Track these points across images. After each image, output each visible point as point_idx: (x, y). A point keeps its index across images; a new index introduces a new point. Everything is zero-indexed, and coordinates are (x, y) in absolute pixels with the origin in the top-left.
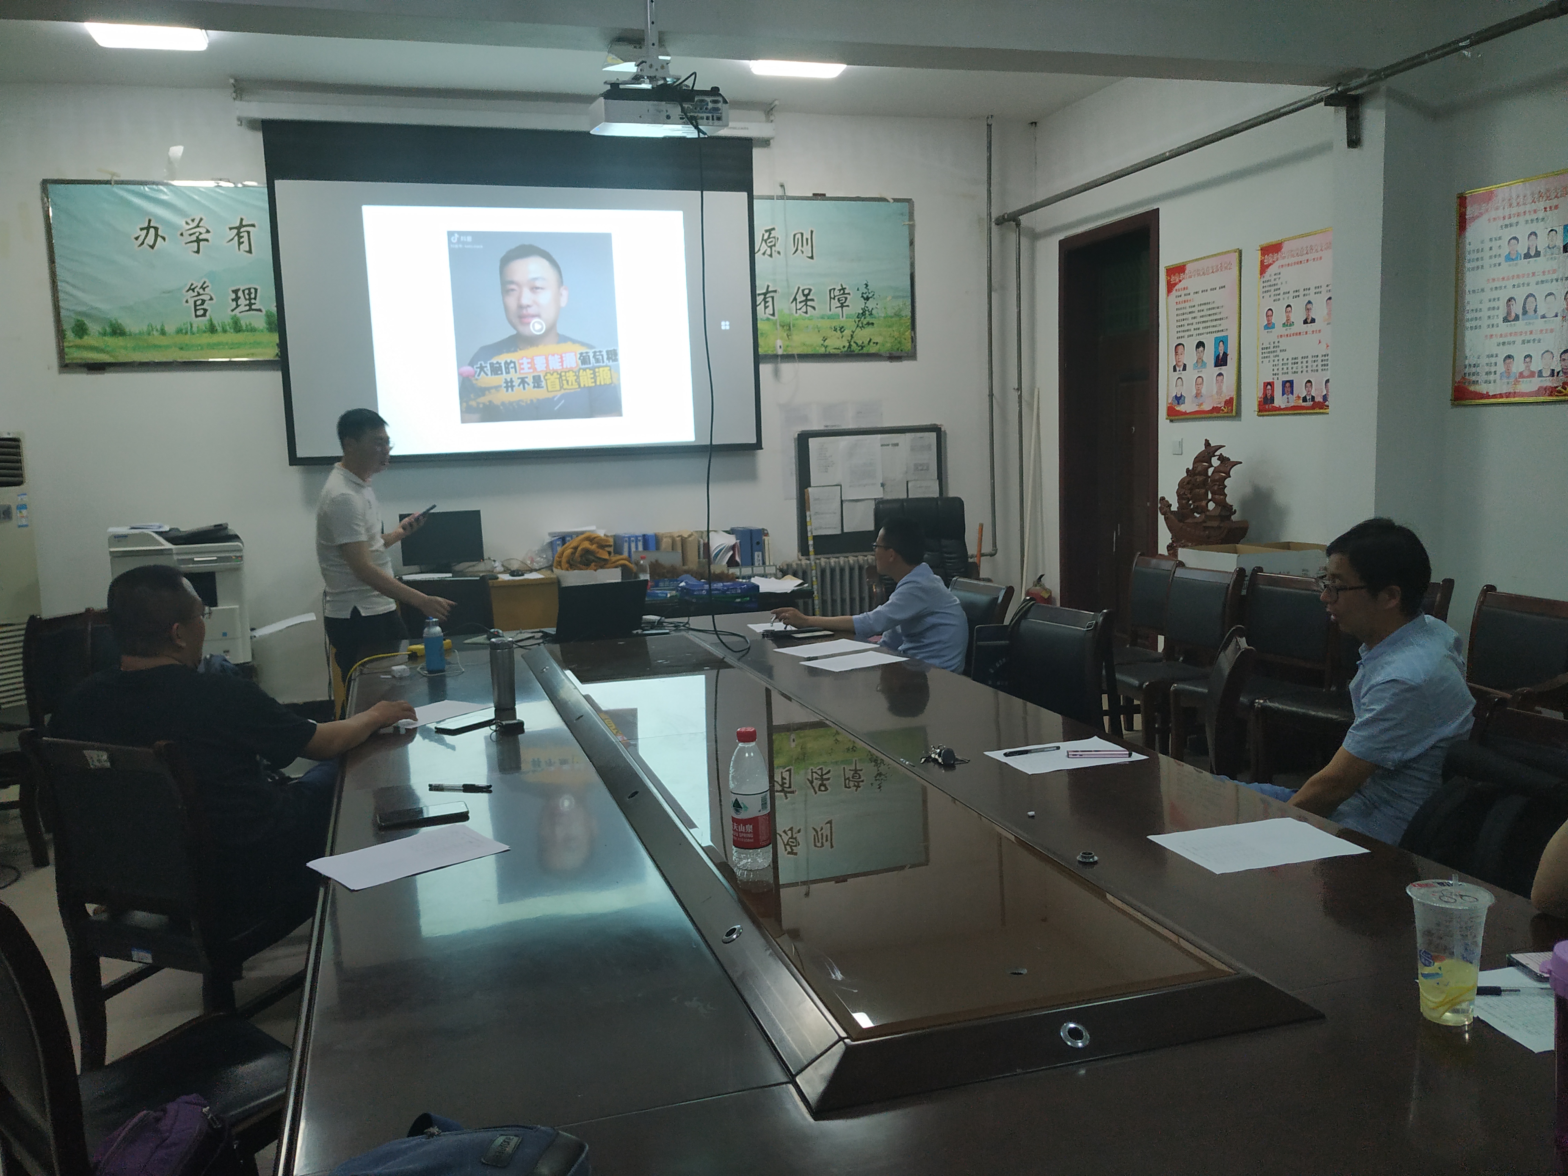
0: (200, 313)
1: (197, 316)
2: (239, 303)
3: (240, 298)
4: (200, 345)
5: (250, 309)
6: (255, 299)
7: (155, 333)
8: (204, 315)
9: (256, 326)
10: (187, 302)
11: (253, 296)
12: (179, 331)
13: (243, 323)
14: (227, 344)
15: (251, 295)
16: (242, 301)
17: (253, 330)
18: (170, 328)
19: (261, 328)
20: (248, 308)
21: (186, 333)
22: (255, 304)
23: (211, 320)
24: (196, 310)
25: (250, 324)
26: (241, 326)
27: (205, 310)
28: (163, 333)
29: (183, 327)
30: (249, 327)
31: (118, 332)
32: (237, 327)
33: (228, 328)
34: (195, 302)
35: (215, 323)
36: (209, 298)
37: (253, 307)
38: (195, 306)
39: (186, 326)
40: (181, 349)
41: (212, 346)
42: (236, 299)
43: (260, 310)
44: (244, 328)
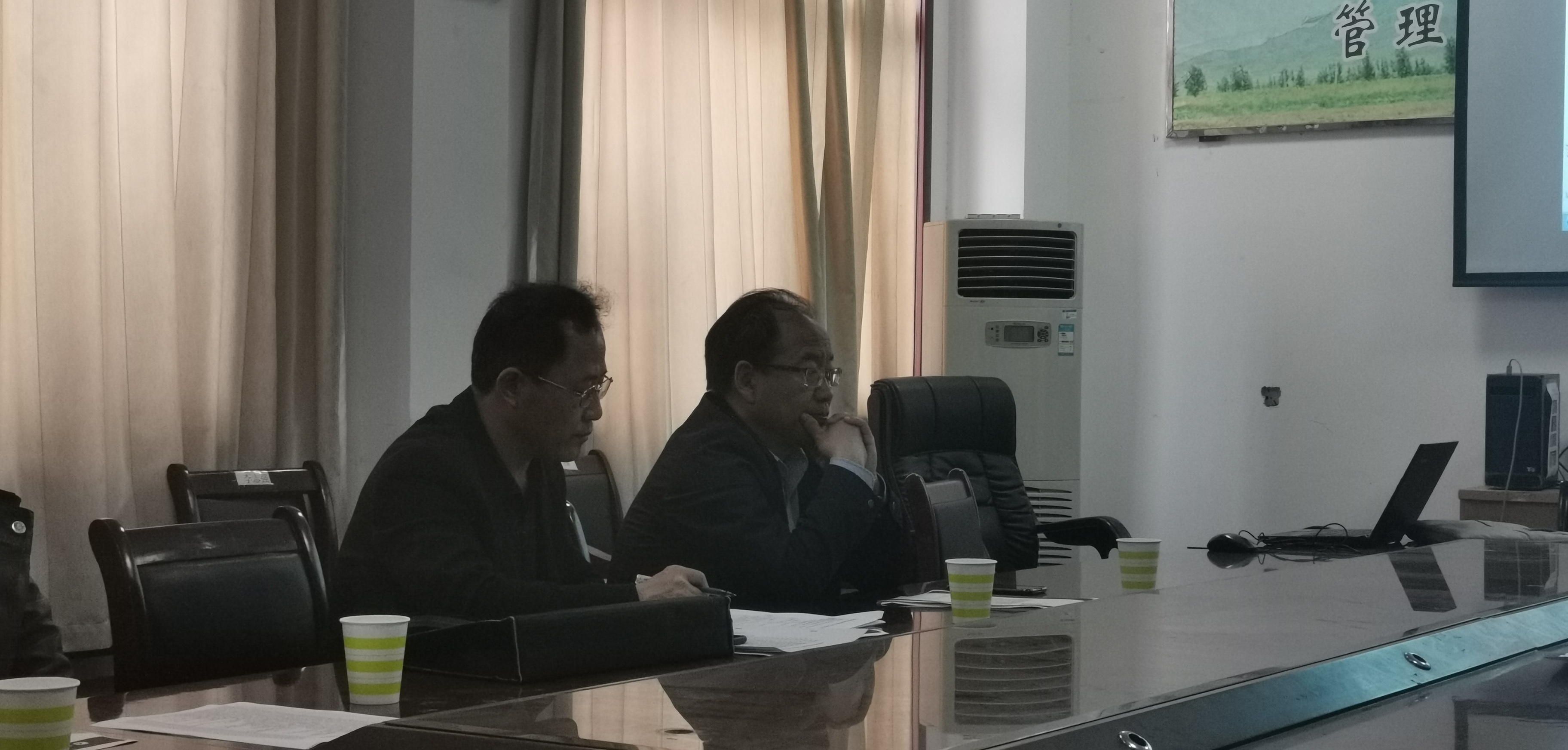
0: (1353, 49)
1: (1348, 55)
2: (1409, 32)
3: (1411, 22)
4: (1348, 99)
5: (1426, 39)
6: (1433, 22)
7: (1290, 82)
8: (1358, 52)
9: (1431, 64)
10: (1337, 34)
11: (1430, 18)
12: (1323, 79)
13: (1412, 61)
14: (1387, 94)
15: (1428, 16)
16: (1415, 28)
17: (1425, 71)
18: (1310, 75)
19: (1439, 67)
20: (1421, 37)
21: (1332, 81)
22: (1433, 30)
23: (1367, 59)
24: (1348, 45)
25: (1423, 63)
26: (1410, 67)
27: (1361, 45)
28: (1301, 82)
29: (1328, 72)
30: (1421, 66)
31: (1243, 83)
32: (1404, 69)
33: (1390, 71)
34: (1349, 32)
35: (1373, 63)
36: (1367, 24)
37: (1430, 35)
38: (1348, 38)
39: (1332, 70)
40: (1323, 105)
41: (1365, 100)
42: (1405, 26)
43: (1439, 40)
44: (1414, 69)
